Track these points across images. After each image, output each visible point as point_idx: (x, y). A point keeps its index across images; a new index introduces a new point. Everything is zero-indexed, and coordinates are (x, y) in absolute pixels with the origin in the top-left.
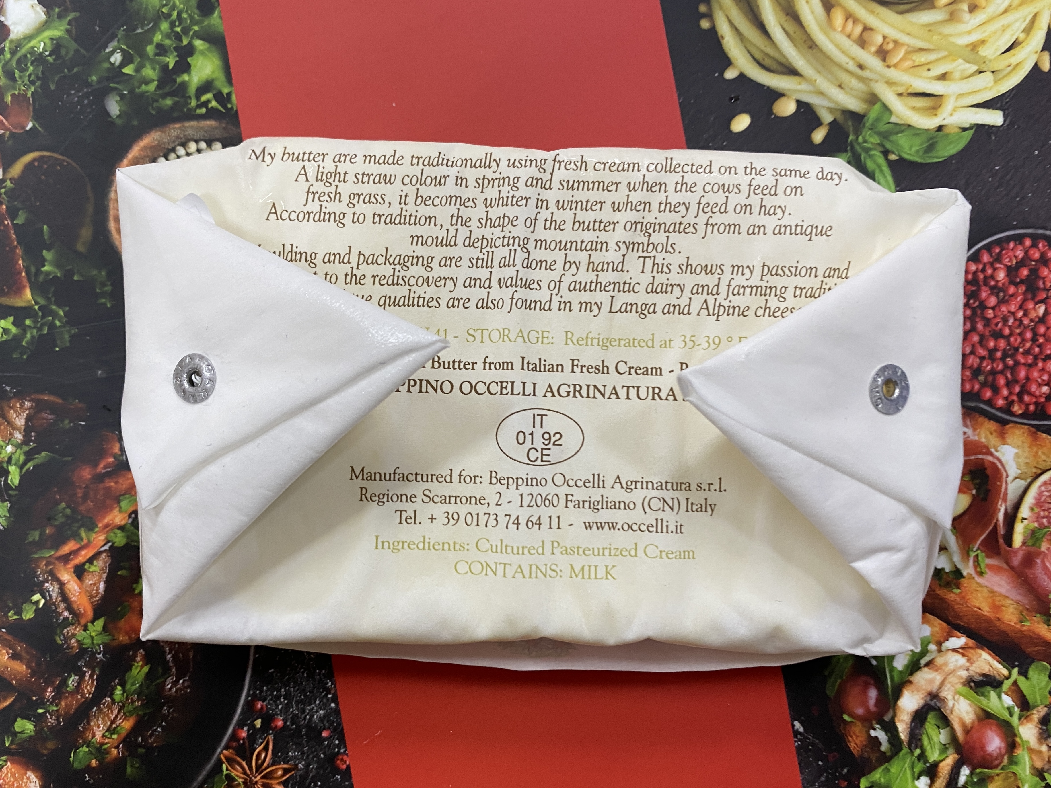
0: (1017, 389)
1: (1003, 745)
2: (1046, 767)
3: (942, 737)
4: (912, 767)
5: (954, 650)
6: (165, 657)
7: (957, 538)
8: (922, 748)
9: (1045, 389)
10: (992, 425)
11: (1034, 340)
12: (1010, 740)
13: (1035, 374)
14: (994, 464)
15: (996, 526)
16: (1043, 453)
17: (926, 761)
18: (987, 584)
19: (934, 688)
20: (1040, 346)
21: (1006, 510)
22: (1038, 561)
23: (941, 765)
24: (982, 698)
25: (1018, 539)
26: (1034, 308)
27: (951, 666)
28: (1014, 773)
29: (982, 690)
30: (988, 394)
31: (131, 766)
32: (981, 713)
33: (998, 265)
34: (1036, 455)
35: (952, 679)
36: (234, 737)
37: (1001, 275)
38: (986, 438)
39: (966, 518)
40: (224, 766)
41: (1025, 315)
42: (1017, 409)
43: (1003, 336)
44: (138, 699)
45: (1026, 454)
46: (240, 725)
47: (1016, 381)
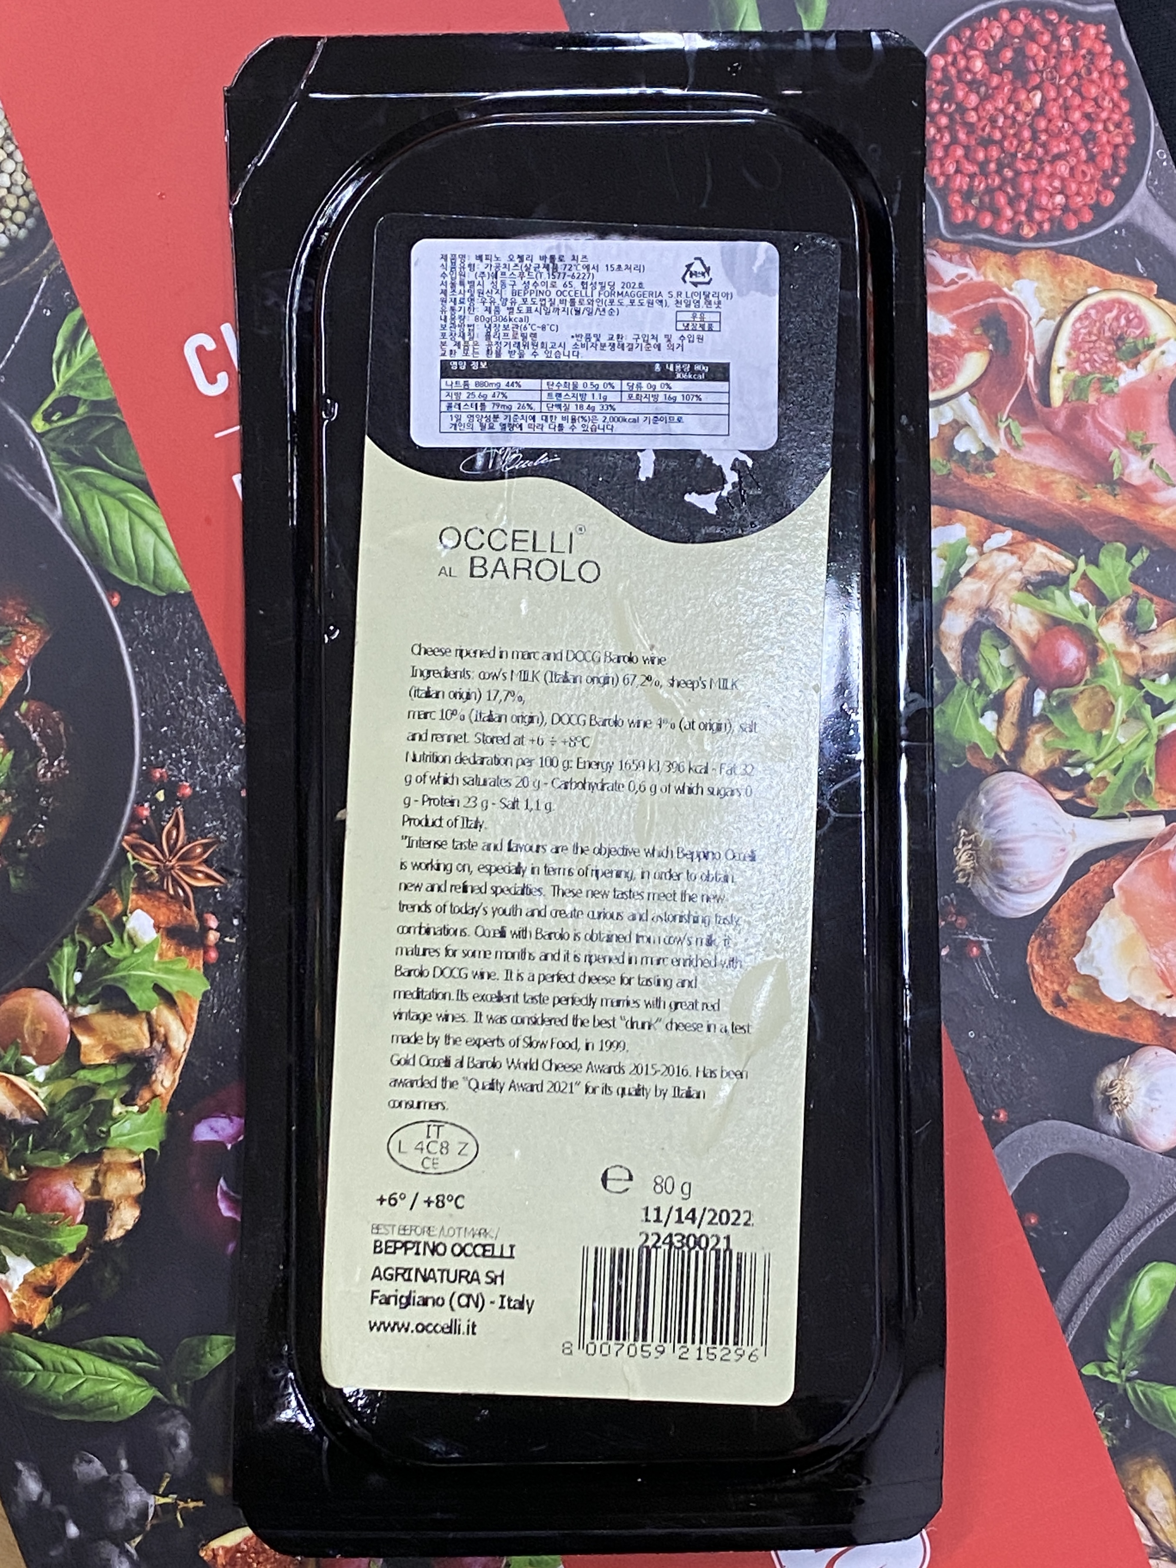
0: (1023, 206)
1: (1082, 654)
2: (1141, 673)
3: (1004, 659)
4: (972, 702)
5: (1000, 549)
6: (30, 736)
7: (979, 409)
8: (980, 676)
9: (1059, 199)
10: (1000, 258)
11: (1034, 138)
12: (1090, 647)
13: (1044, 183)
14: (1010, 307)
15: (1026, 385)
16: (1071, 281)
17: (988, 693)
18: (1028, 459)
19: (983, 603)
20: (1044, 145)
21: (1035, 362)
22: (1088, 418)
23: (1009, 693)
24: (1044, 602)
25: (1057, 396)
26: (1028, 99)
27: (1000, 570)
28: (1103, 688)
29: (1044, 591)
30: (988, 220)
31: (16, 877)
32: (1047, 621)
33: (973, 53)
34: (1061, 285)
35: (1004, 586)
36: (135, 818)
37: (978, 65)
38: (994, 275)
39: (986, 382)
40: (129, 856)
41: (1018, 109)
42: (1026, 231)
43: (994, 142)
44: (7, 795)
45: (1051, 286)
46: (139, 802)
47: (1021, 196)
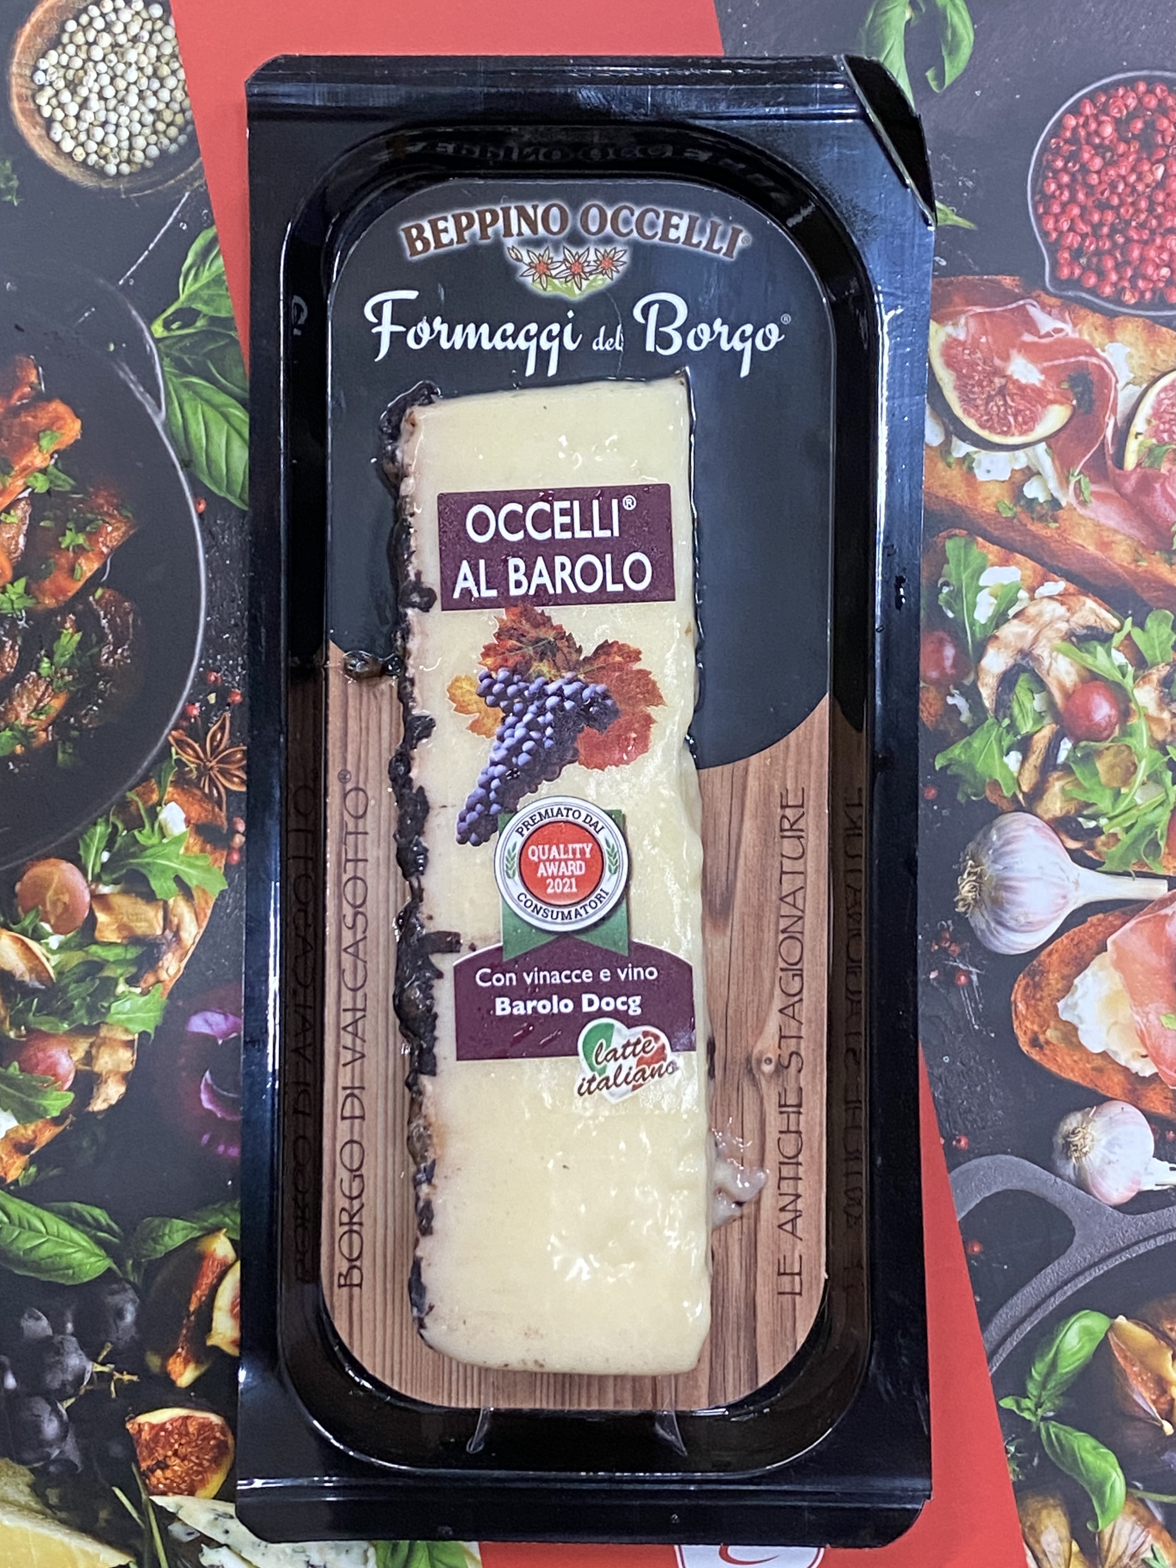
0: (1129, 273)
1: (1113, 712)
2: (1169, 739)
3: (1037, 703)
4: (1000, 740)
5: (1050, 598)
6: (99, 622)
7: (1053, 460)
8: (1011, 717)
9: (1165, 271)
10: (1098, 319)
11: (1151, 210)
12: (1122, 706)
13: (1152, 253)
14: (1101, 368)
15: (1103, 444)
16: (1163, 352)
17: (1017, 733)
18: (1092, 515)
19: (1026, 645)
20: (1158, 217)
21: (1116, 424)
22: (1157, 486)
23: (1036, 737)
24: (1085, 655)
25: (1131, 460)
26: (1151, 170)
27: (1047, 617)
28: (1129, 747)
29: (1086, 645)
30: (1092, 281)
31: (64, 752)
32: (1085, 674)
33: (1104, 118)
34: (1153, 354)
35: (1048, 633)
36: (184, 715)
37: (1108, 130)
38: (1090, 334)
39: (1063, 435)
40: (173, 750)
41: (1140, 179)
42: (1129, 298)
43: (1112, 208)
44: (69, 674)
45: (1142, 354)
46: (191, 702)
47: (1127, 263)
